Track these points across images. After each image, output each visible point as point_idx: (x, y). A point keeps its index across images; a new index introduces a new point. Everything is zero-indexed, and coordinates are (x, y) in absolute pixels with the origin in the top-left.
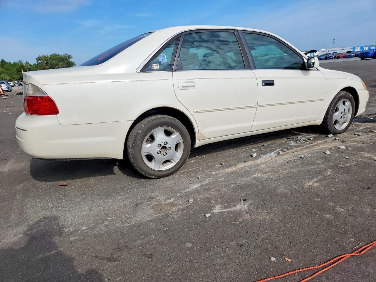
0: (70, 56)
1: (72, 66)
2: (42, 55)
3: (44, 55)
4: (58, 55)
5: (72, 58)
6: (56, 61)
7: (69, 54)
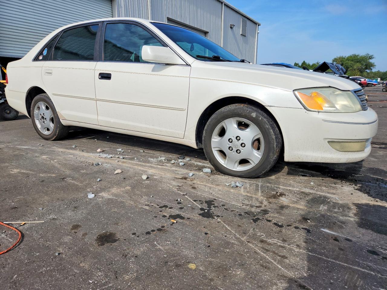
0: (371, 56)
1: (371, 68)
2: (339, 56)
3: (341, 56)
4: (358, 56)
5: (373, 58)
6: (352, 62)
7: (371, 54)
